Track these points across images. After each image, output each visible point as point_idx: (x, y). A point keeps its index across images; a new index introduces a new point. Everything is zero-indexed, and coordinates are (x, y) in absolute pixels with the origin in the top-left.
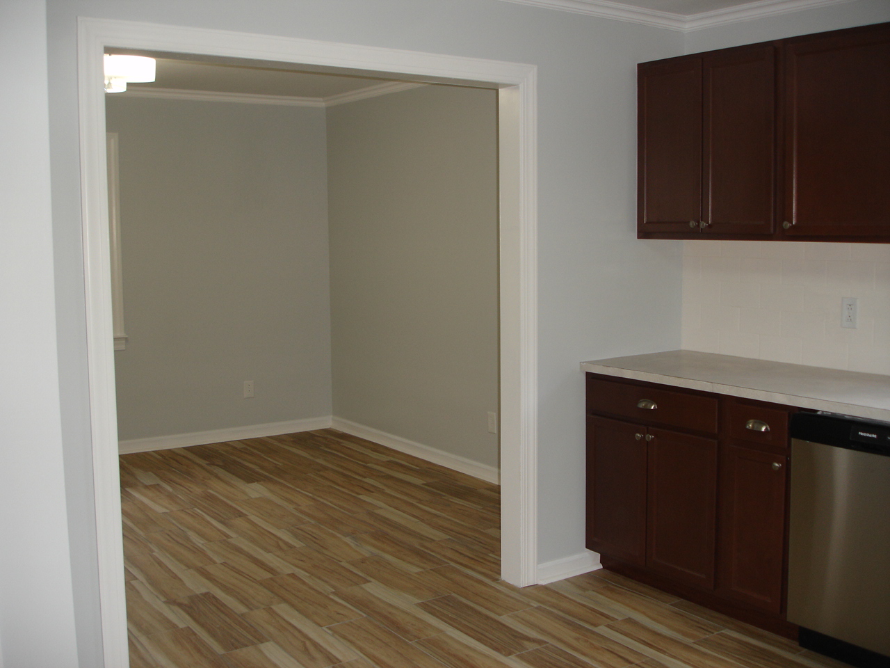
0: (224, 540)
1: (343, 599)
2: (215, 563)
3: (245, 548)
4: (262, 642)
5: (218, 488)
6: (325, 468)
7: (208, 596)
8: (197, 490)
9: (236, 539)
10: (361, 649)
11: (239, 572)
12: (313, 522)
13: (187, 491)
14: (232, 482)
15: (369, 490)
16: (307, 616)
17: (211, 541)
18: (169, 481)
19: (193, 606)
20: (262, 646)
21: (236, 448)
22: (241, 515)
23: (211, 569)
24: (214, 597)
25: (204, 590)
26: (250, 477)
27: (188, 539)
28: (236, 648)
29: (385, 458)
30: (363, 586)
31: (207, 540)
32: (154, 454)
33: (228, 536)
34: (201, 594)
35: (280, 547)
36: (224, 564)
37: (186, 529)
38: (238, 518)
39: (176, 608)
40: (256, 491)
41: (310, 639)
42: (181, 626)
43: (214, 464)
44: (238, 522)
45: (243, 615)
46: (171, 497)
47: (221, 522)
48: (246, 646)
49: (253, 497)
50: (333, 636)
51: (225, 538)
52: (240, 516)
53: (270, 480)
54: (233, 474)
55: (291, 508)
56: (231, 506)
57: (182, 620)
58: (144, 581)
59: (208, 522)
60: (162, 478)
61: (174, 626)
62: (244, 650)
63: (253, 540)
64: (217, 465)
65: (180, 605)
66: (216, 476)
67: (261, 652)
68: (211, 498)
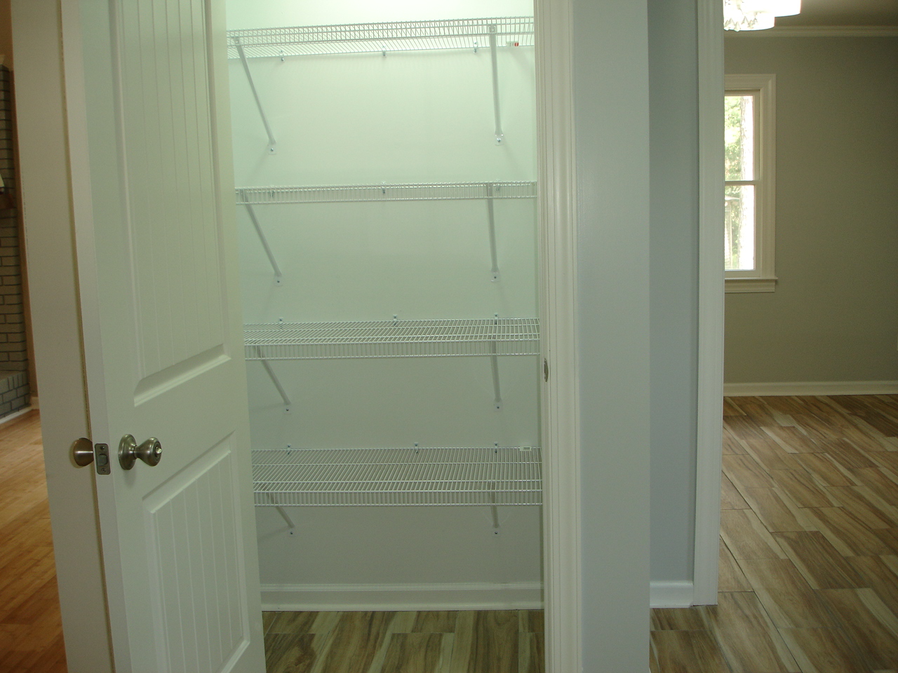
0: (848, 486)
2: (832, 506)
3: (867, 497)
4: (860, 587)
5: (854, 437)
7: (817, 536)
8: (832, 436)
9: (859, 487)
11: (855, 518)
13: (820, 435)
14: (871, 433)
17: (833, 486)
18: (805, 425)
19: (799, 541)
20: (859, 591)
21: (883, 402)
22: (872, 465)
23: (826, 511)
24: (823, 537)
25: (814, 529)
27: (811, 480)
28: (832, 587)
31: (829, 482)
32: (796, 398)
33: (853, 484)
34: (810, 532)
36: (842, 509)
37: (810, 471)
38: (869, 469)
39: (781, 541)
40: (893, 444)
42: (782, 557)
43: (856, 414)
44: (868, 472)
45: (847, 559)
46: (804, 440)
47: (849, 469)
48: (843, 587)
49: (889, 450)
51: (849, 485)
52: (870, 467)
54: (874, 426)
56: (863, 456)
57: (785, 552)
58: (757, 511)
59: (836, 468)
60: (799, 422)
61: (775, 556)
62: (840, 591)
63: (878, 491)
64: (860, 417)
65: (786, 538)
66: (856, 426)
67: (856, 595)
68: (844, 446)
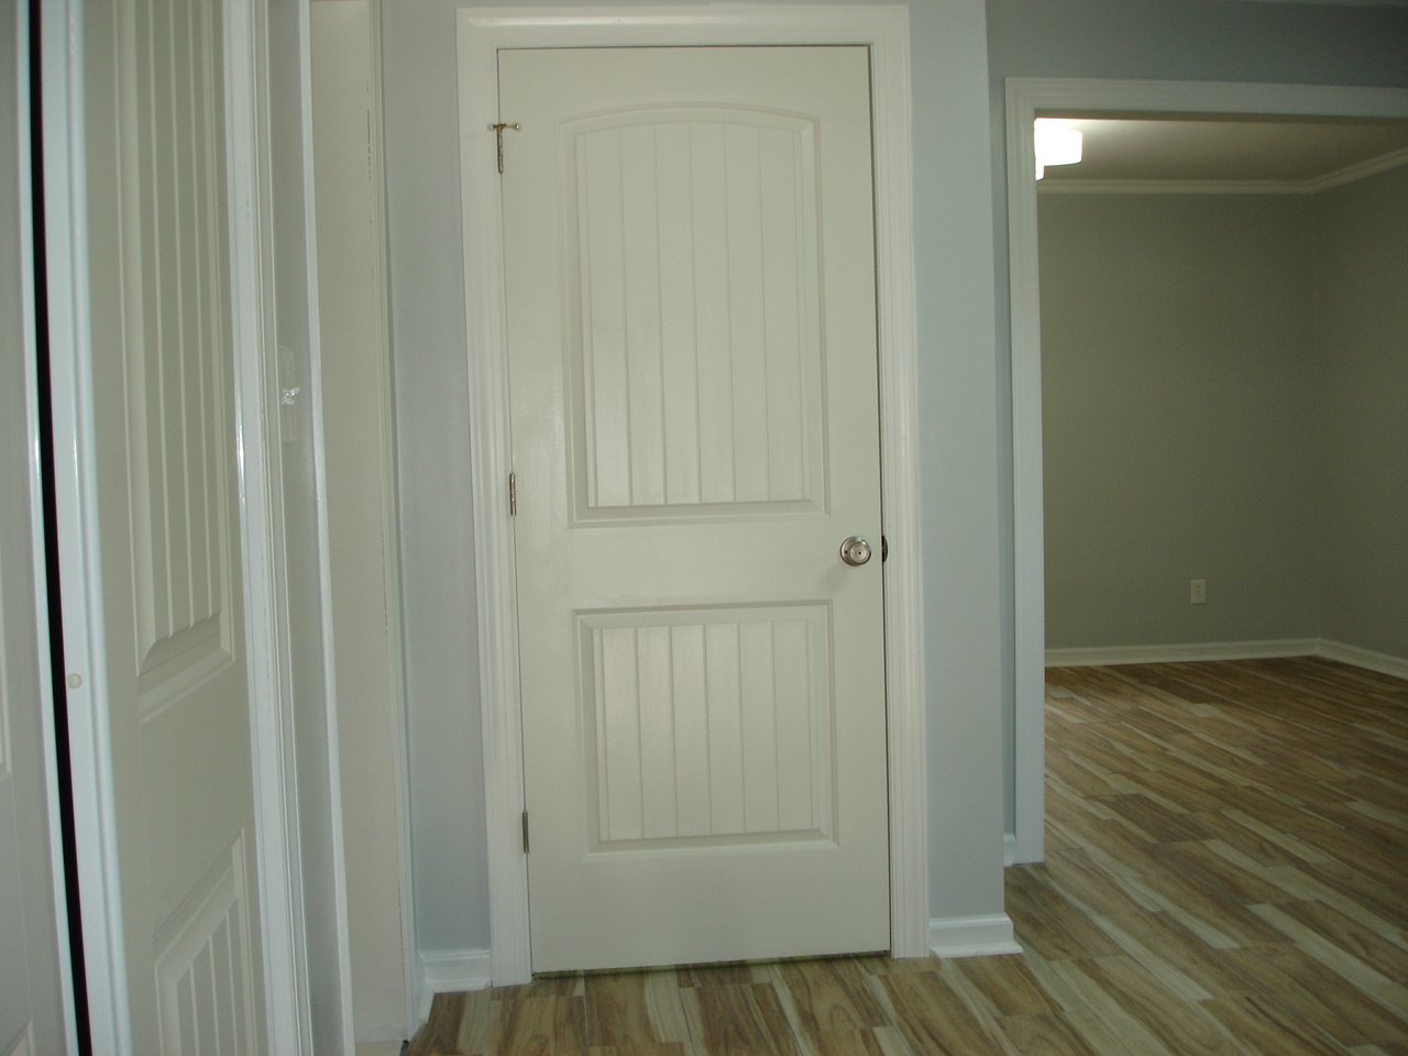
0: (1161, 752)
1: (1317, 813)
2: (1147, 770)
3: (1188, 761)
4: (1206, 839)
5: (1151, 705)
6: (1304, 695)
7: (1137, 798)
8: (1125, 706)
9: (1174, 751)
10: (1335, 855)
11: (1179, 780)
12: (1281, 743)
13: (1109, 705)
14: (1171, 701)
15: (1365, 719)
16: (1267, 823)
17: (1143, 752)
18: (1086, 695)
19: (1118, 803)
20: (1206, 842)
21: (1176, 669)
22: (1183, 731)
23: (1142, 775)
24: (1146, 798)
25: (1134, 792)
26: (1197, 698)
27: (1112, 748)
28: (1174, 841)
29: (1394, 689)
30: (1347, 804)
31: (1139, 750)
32: (1068, 671)
33: (1165, 749)
34: (1129, 794)
35: (1233, 762)
36: (1160, 772)
37: (1110, 740)
38: (1181, 735)
39: (1098, 804)
40: (1203, 711)
41: (1269, 842)
42: (1104, 817)
43: (1147, 683)
44: (1179, 737)
45: (1182, 816)
46: (1088, 710)
47: (1156, 736)
48: (1186, 840)
49: (1200, 716)
50: (1299, 841)
51: (1161, 750)
53: (1223, 702)
54: (1173, 693)
55: (1253, 729)
56: (1171, 723)
57: (1106, 813)
58: (1058, 779)
59: (1138, 735)
60: (1076, 693)
61: (1095, 818)
62: (1183, 843)
63: (1199, 755)
65: (1104, 802)
66: (1151, 695)
67: (1205, 847)
68: (1142, 714)
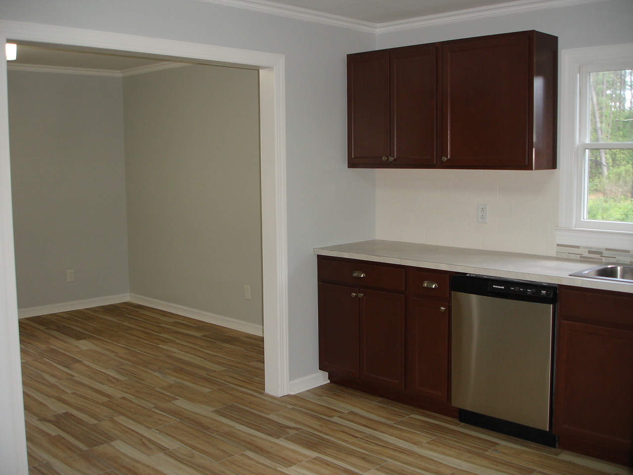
0: (70, 378)
1: (161, 411)
2: (67, 393)
4: (112, 441)
5: (56, 344)
6: (131, 328)
7: (67, 415)
8: (43, 346)
9: (78, 377)
10: (180, 441)
11: (86, 398)
12: (130, 363)
13: (34, 347)
14: (65, 339)
15: (165, 341)
16: (140, 423)
17: (60, 379)
19: (58, 421)
20: (113, 443)
21: (64, 317)
22: (78, 361)
23: (65, 397)
24: (72, 415)
25: (64, 411)
26: (79, 337)
27: (44, 379)
28: (96, 445)
29: (171, 320)
30: (174, 402)
31: (58, 379)
33: (72, 376)
34: (62, 413)
35: (110, 380)
36: (74, 393)
37: (41, 373)
38: (77, 364)
39: (47, 423)
40: (85, 345)
41: (145, 437)
42: (54, 434)
43: (50, 329)
44: (77, 366)
45: (95, 425)
46: (25, 352)
47: (64, 366)
48: (101, 444)
49: (84, 349)
50: (160, 434)
51: (71, 377)
52: (77, 362)
53: (92, 337)
54: (66, 335)
55: (112, 355)
56: (69, 356)
57: (53, 431)
59: (56, 367)
61: (49, 435)
62: (101, 446)
63: (90, 377)
64: (54, 330)
65: (49, 421)
66: (54, 336)
67: (113, 447)
68: (53, 351)
